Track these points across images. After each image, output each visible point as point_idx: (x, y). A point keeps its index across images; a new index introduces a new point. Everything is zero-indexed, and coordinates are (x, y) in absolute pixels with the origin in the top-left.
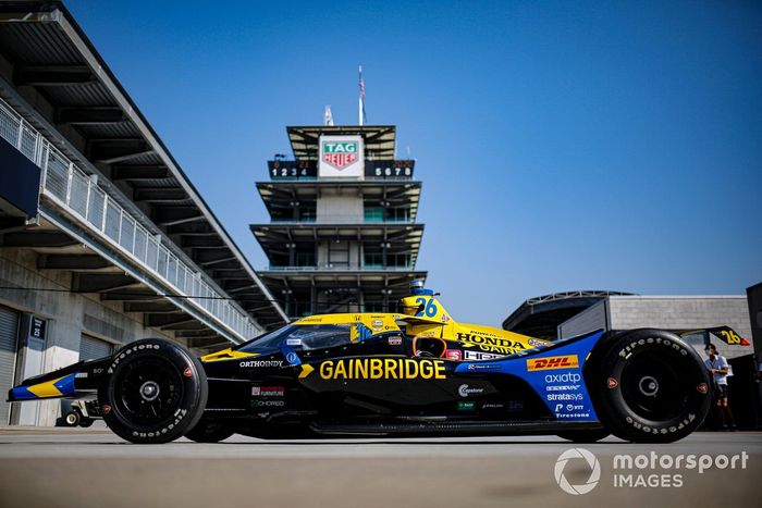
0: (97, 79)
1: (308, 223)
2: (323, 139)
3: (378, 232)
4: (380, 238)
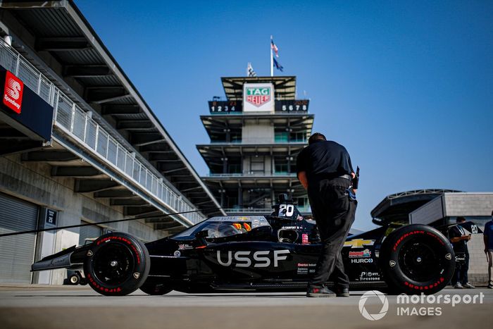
0: (92, 47)
1: (236, 143)
2: (246, 86)
3: (284, 150)
4: (286, 153)
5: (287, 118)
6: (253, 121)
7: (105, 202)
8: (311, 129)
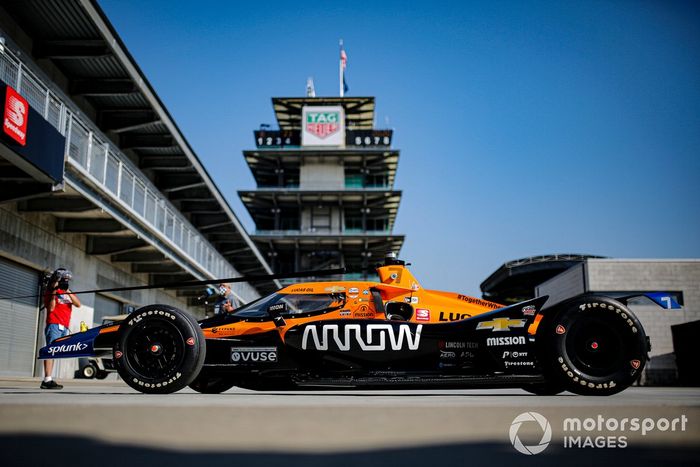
0: (112, 53)
1: (292, 189)
2: (306, 109)
3: (358, 198)
4: (360, 203)
5: (362, 154)
6: (316, 159)
7: (126, 267)
8: (395, 170)
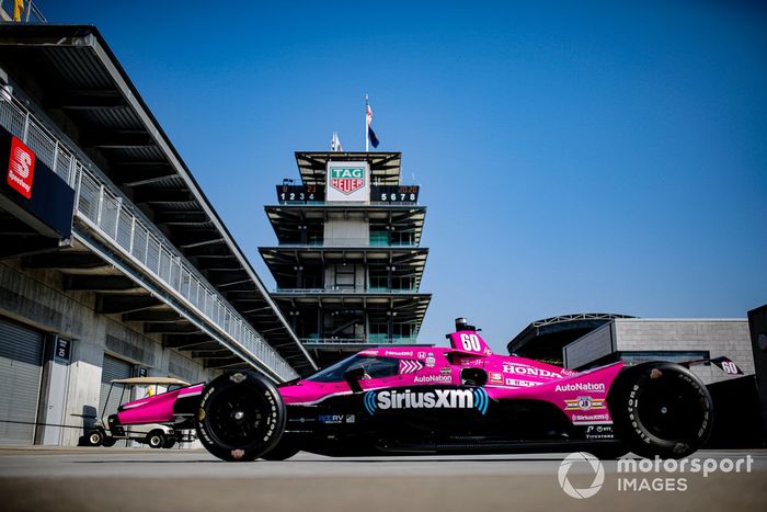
0: (126, 104)
1: (315, 246)
2: (330, 164)
3: (384, 256)
4: (386, 261)
5: (388, 211)
6: (340, 215)
7: (138, 326)
8: (421, 227)
